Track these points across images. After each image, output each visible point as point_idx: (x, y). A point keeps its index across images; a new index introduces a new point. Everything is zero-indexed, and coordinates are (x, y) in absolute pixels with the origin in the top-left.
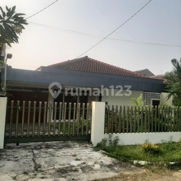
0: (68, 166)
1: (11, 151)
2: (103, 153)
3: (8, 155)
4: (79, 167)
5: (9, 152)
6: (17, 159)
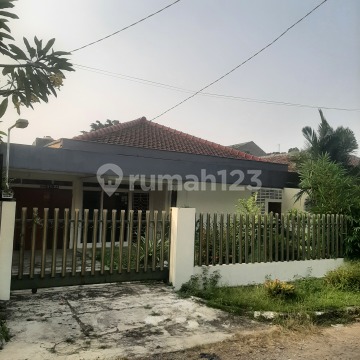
0: (142, 326)
1: (25, 303)
2: (197, 302)
3: (25, 312)
4: (162, 327)
5: (24, 305)
6: (44, 317)
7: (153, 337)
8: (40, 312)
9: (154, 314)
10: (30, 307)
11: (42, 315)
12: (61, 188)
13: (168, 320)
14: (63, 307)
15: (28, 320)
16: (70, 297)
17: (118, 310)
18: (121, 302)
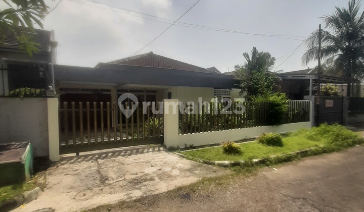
0: (142, 174)
2: (180, 156)
3: (66, 169)
4: (155, 175)
6: (77, 172)
7: (147, 183)
8: (76, 168)
11: (77, 170)
12: (104, 93)
13: (160, 170)
14: (93, 164)
15: (66, 175)
16: (100, 157)
17: (128, 164)
18: (131, 159)
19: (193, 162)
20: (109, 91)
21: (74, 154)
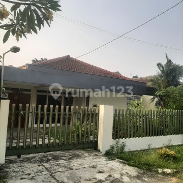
0: (96, 181)
1: (15, 165)
2: (121, 162)
3: (17, 172)
4: (108, 182)
5: (15, 167)
6: (31, 176)
8: (27, 172)
9: (100, 172)
10: (20, 168)
11: (29, 174)
12: (25, 92)
13: (110, 176)
14: (41, 168)
15: (22, 179)
16: (43, 161)
17: (76, 169)
18: (75, 163)
19: (136, 168)
20: (29, 90)
21: (16, 157)
